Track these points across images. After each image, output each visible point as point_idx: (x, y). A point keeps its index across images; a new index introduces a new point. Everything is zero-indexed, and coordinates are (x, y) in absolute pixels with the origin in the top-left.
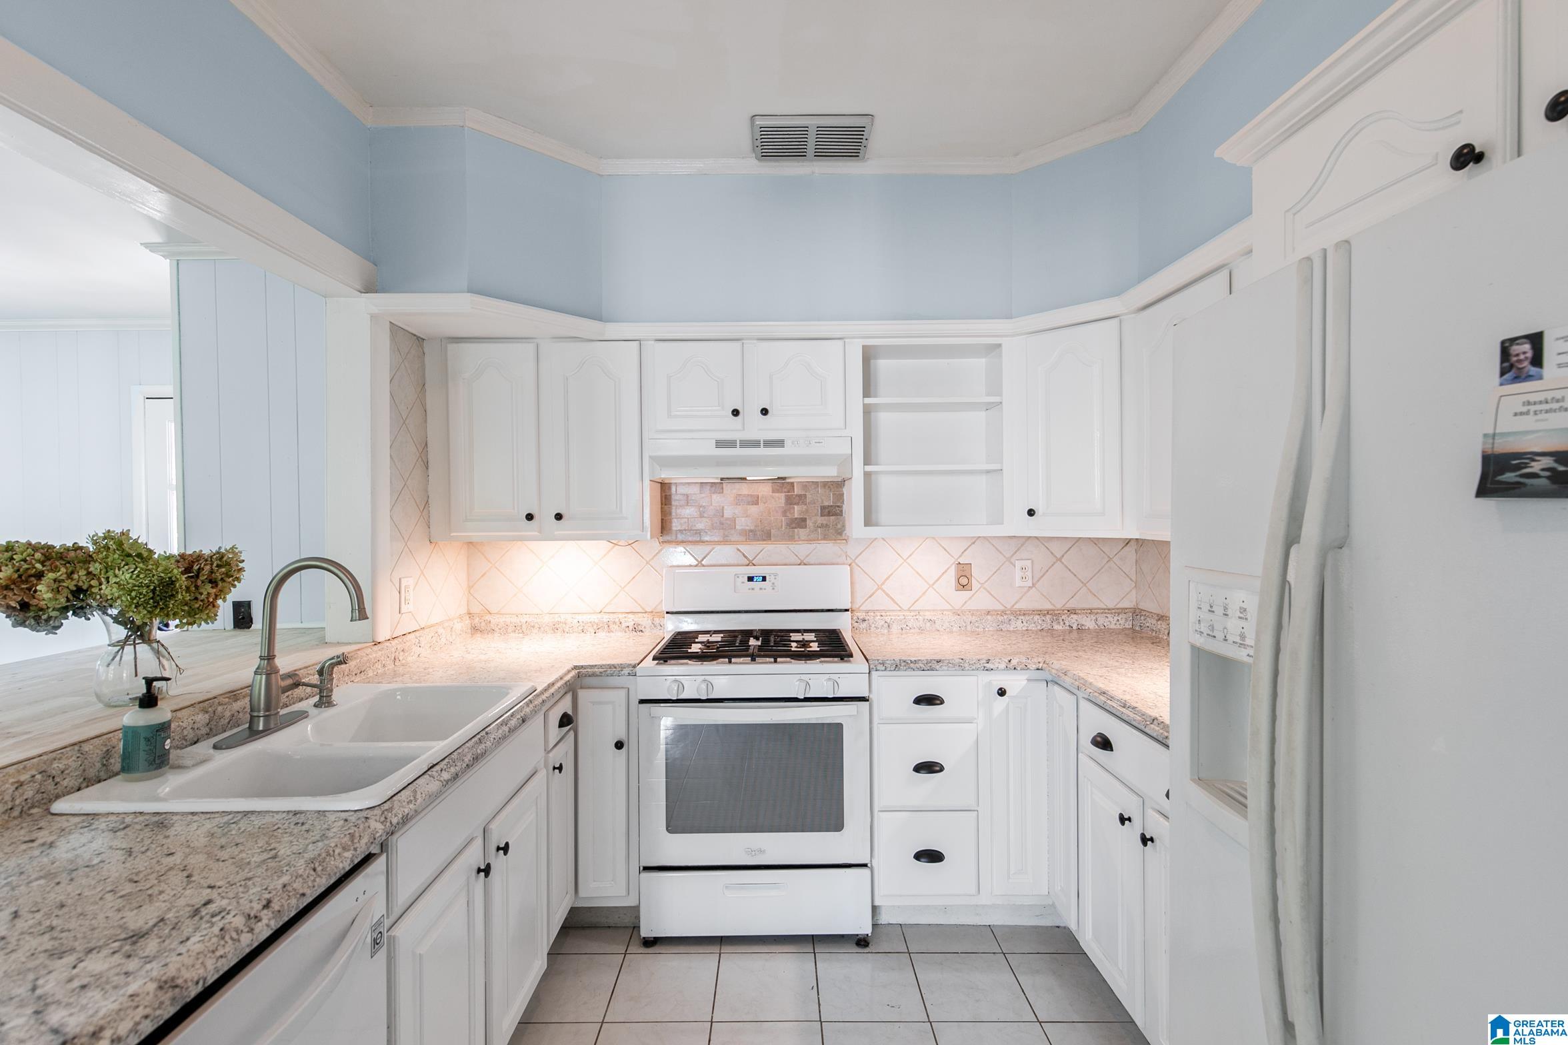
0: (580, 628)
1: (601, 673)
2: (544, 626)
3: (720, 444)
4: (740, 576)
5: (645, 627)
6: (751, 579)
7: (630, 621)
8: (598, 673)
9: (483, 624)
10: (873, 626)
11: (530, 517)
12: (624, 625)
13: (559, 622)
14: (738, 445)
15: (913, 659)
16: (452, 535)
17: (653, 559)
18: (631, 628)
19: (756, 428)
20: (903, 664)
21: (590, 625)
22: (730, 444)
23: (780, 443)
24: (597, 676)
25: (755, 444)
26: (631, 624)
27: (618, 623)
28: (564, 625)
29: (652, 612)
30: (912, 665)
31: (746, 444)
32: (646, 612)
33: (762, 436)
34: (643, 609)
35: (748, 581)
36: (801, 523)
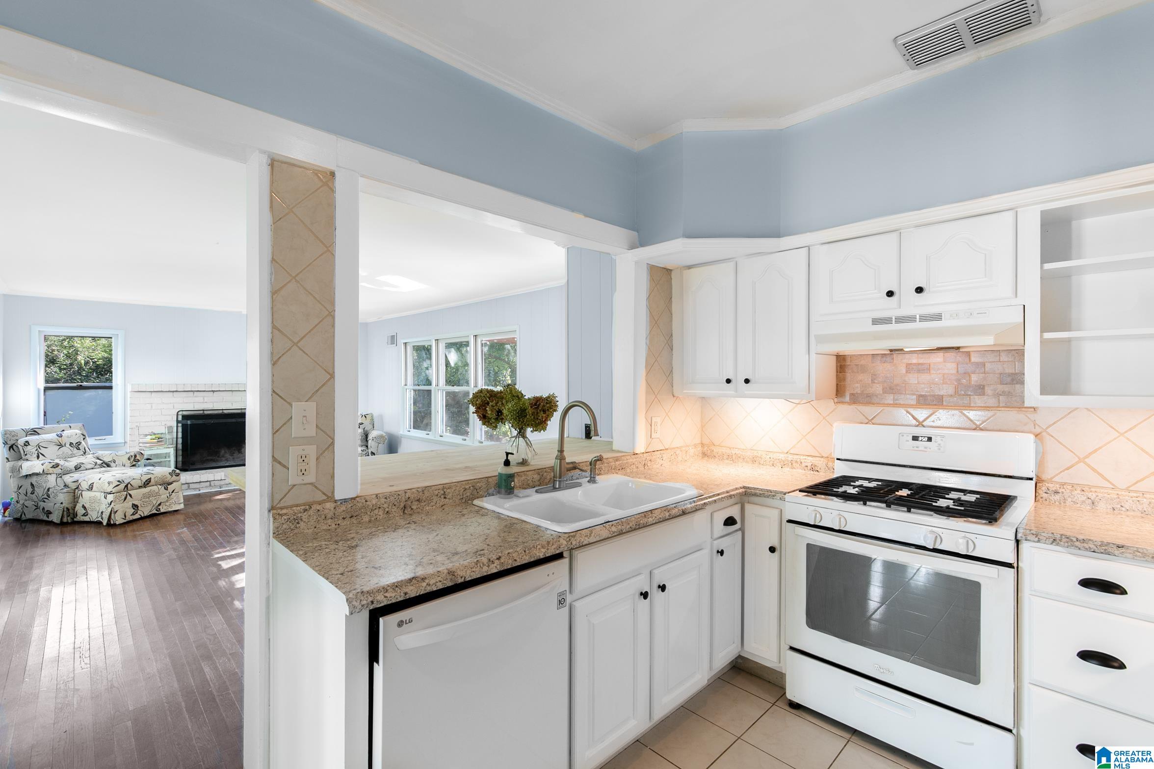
0: (771, 463)
1: (760, 494)
2: (747, 458)
3: (876, 321)
4: (905, 435)
5: (820, 469)
6: (915, 438)
7: (809, 461)
8: (758, 494)
9: (709, 451)
10: (1070, 500)
11: (728, 381)
12: (804, 465)
13: (757, 457)
14: (894, 321)
15: (1081, 537)
16: (684, 391)
17: (828, 415)
18: (809, 468)
19: (911, 304)
20: (1064, 540)
21: (778, 461)
22: (887, 321)
23: (938, 317)
24: (758, 496)
25: (911, 319)
26: (809, 465)
27: (799, 463)
28: (760, 459)
29: (828, 457)
30: (1077, 544)
31: (900, 320)
32: (822, 457)
33: (917, 312)
34: (820, 454)
35: (913, 440)
36: (980, 389)
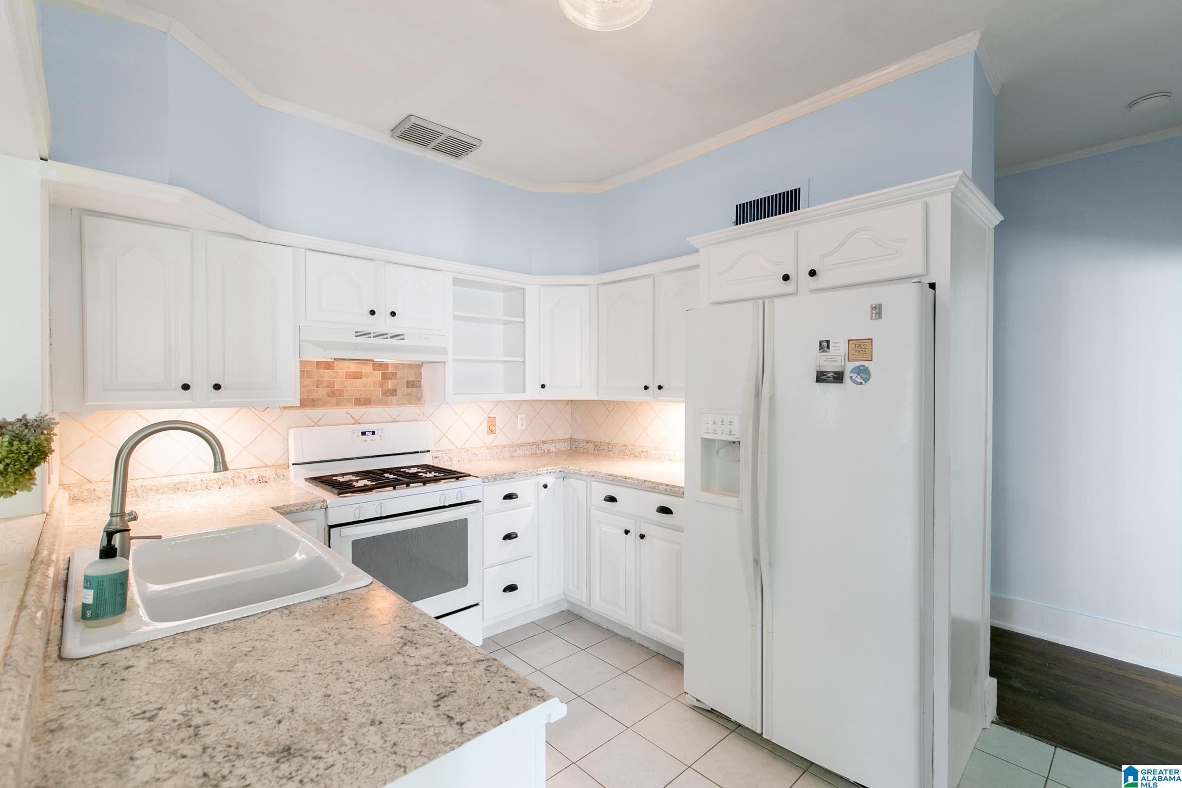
0: (204, 486)
2: (163, 487)
3: (359, 334)
4: (356, 432)
5: (269, 479)
6: (364, 434)
7: (255, 474)
9: (86, 493)
10: (442, 460)
11: (186, 387)
12: (249, 478)
13: (179, 483)
14: (372, 334)
15: (502, 474)
16: (86, 404)
17: (274, 422)
18: (255, 481)
19: (382, 323)
20: (497, 477)
21: (213, 482)
22: (368, 335)
23: (401, 337)
25: (385, 336)
26: (256, 477)
27: (243, 477)
28: (186, 484)
29: (273, 466)
30: (502, 477)
31: (377, 335)
32: (267, 466)
33: (389, 331)
34: (265, 464)
35: (362, 435)
36: (394, 392)
